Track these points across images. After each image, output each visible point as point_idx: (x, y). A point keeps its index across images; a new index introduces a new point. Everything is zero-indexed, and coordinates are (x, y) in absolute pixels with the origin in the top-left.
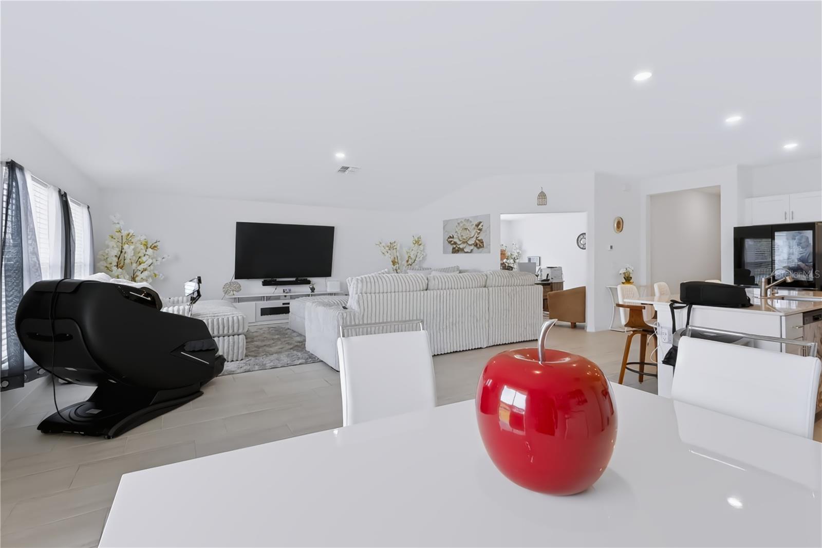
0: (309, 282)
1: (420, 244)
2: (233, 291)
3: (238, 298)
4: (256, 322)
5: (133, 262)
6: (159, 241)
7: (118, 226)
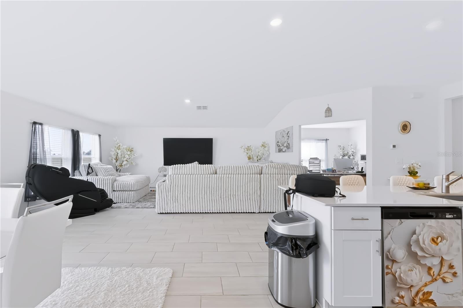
1: (265, 147)
2: (163, 171)
5: (122, 157)
6: (134, 148)
7: (116, 142)
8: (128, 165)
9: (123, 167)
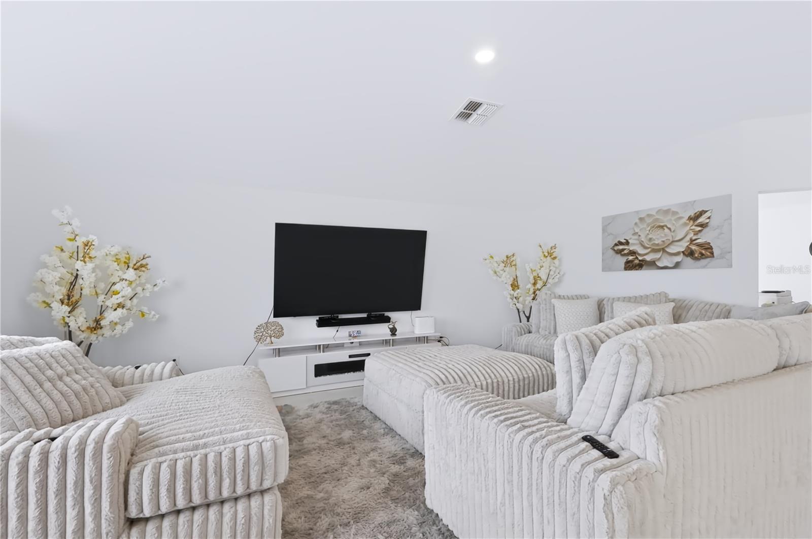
0: (387, 320)
1: (555, 258)
2: (271, 337)
3: (279, 349)
4: (307, 387)
5: (99, 292)
6: (150, 257)
7: (68, 229)
8: (130, 324)
9: (107, 332)
